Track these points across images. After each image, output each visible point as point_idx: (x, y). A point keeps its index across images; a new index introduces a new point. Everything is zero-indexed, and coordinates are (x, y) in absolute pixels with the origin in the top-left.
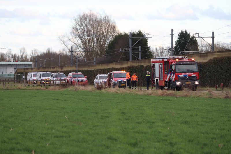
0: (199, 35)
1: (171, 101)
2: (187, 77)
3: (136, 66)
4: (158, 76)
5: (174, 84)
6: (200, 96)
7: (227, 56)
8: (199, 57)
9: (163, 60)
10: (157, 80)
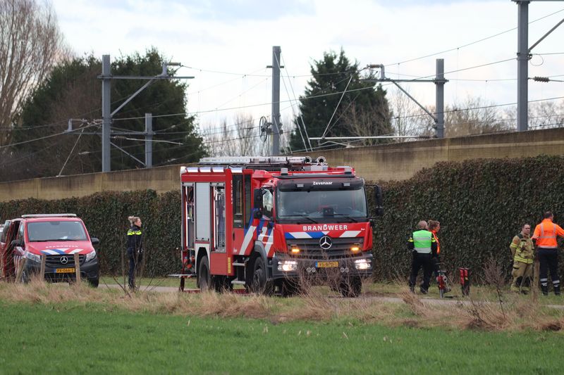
0: (383, 73)
1: (247, 337)
2: (323, 241)
3: (126, 194)
4: (207, 236)
5: (270, 269)
6: (368, 317)
7: (489, 157)
8: (377, 159)
9: (227, 172)
10: (202, 251)
